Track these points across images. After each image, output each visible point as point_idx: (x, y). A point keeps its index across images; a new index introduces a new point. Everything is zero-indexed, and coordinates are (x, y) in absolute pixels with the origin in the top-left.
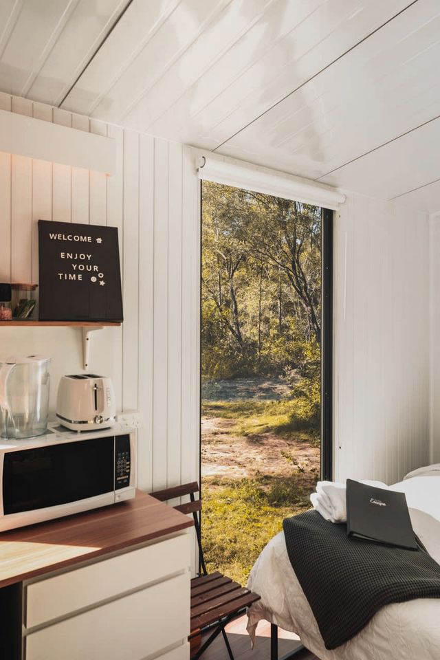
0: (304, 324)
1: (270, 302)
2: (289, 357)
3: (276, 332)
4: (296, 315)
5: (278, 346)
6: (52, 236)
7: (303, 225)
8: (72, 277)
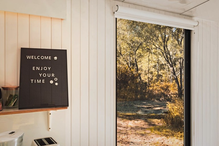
0: (169, 74)
1: (153, 64)
2: (162, 91)
3: (156, 78)
4: (165, 70)
5: (157, 86)
6: (28, 57)
7: (169, 30)
8: (39, 81)
